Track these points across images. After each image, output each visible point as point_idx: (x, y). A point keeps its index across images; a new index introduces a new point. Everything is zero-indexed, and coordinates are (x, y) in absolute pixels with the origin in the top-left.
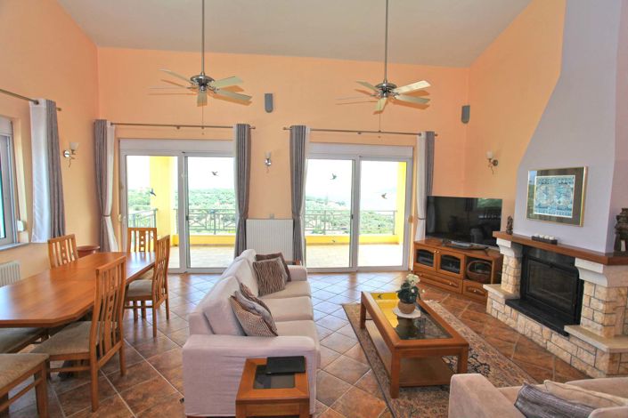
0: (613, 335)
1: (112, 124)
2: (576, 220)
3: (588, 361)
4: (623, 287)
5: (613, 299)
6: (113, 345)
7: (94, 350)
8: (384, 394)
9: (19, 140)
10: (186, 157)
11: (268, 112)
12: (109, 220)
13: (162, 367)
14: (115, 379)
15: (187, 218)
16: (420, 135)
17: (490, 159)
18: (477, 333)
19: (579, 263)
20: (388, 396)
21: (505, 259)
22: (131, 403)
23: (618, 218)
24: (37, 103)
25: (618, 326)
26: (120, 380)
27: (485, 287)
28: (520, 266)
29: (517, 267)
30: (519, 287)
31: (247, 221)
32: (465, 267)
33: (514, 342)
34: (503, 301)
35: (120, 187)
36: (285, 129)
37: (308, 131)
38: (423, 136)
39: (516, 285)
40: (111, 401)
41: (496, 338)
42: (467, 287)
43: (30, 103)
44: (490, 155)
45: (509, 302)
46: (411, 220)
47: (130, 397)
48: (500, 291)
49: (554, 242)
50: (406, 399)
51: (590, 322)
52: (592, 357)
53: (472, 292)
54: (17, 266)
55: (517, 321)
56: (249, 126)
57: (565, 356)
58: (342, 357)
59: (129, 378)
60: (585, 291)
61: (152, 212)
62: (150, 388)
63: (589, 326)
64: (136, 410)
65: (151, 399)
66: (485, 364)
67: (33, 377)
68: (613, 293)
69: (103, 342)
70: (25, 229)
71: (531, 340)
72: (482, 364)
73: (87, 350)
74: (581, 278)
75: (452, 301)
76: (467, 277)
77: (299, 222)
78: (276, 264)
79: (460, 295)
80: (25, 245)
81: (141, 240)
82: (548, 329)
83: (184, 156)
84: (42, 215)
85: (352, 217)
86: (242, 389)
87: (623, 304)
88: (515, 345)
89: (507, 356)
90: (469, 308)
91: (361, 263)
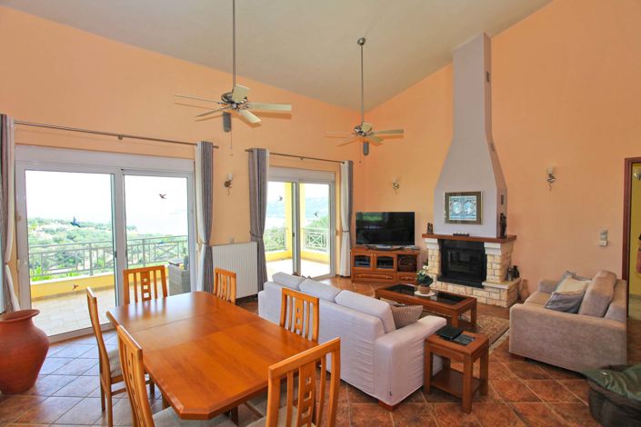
2: (479, 221)
11: (227, 131)
53: (405, 279)
60: (488, 261)
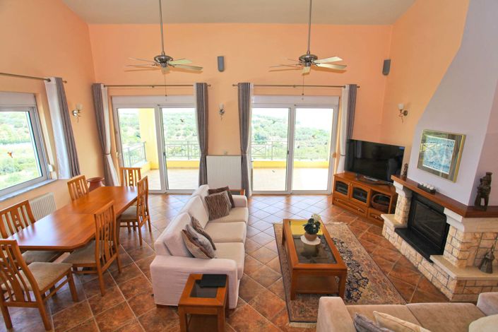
0: (465, 265)
1: (105, 86)
2: (451, 176)
3: (443, 282)
4: (478, 233)
5: (469, 241)
6: (111, 256)
7: (99, 262)
8: (286, 297)
9: (41, 108)
10: (161, 108)
12: (109, 157)
13: (144, 268)
14: (115, 275)
15: (164, 154)
16: (345, 87)
17: (401, 110)
18: (369, 252)
19: (447, 212)
20: (289, 298)
21: (399, 197)
22: (124, 292)
23: (481, 180)
24: (49, 80)
25: (469, 260)
26: (118, 275)
27: (383, 216)
28: (410, 203)
29: (407, 205)
30: (407, 220)
31: (207, 157)
32: (370, 199)
33: (394, 262)
34: (393, 229)
35: (116, 133)
36: (234, 85)
37: (252, 87)
38: (347, 88)
39: (405, 218)
40: (113, 290)
41: (382, 257)
42: (371, 214)
43: (45, 81)
44: (401, 106)
45: (398, 230)
46: (335, 155)
47: (124, 288)
48: (392, 220)
49: (433, 192)
50: (300, 302)
51: (450, 255)
52: (446, 280)
54: (52, 197)
55: (401, 244)
56: (206, 84)
57: (429, 276)
58: (265, 267)
59: (124, 275)
61: (142, 145)
62: (137, 282)
63: (448, 258)
64: (127, 297)
65: (136, 290)
66: (366, 279)
67: (66, 277)
68: (469, 237)
69: (104, 256)
70: (54, 169)
71: (409, 260)
72: (363, 278)
73: (94, 262)
74: (448, 222)
75: (358, 223)
76: (371, 206)
77: (245, 158)
78: (222, 197)
79: (366, 219)
80: (55, 181)
81: (130, 176)
82: (420, 255)
83: (159, 108)
84: (63, 161)
85: (288, 152)
86: (184, 297)
87: (477, 244)
88: (394, 264)
89: (384, 272)
90: (369, 231)
91: (295, 187)
